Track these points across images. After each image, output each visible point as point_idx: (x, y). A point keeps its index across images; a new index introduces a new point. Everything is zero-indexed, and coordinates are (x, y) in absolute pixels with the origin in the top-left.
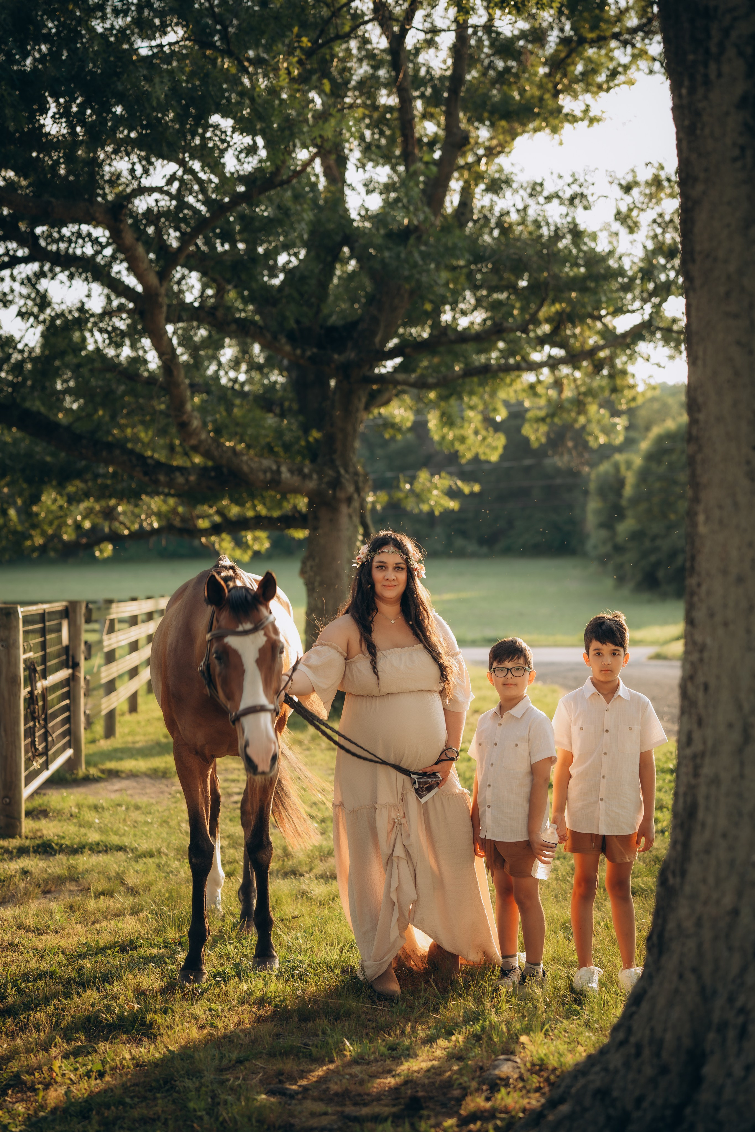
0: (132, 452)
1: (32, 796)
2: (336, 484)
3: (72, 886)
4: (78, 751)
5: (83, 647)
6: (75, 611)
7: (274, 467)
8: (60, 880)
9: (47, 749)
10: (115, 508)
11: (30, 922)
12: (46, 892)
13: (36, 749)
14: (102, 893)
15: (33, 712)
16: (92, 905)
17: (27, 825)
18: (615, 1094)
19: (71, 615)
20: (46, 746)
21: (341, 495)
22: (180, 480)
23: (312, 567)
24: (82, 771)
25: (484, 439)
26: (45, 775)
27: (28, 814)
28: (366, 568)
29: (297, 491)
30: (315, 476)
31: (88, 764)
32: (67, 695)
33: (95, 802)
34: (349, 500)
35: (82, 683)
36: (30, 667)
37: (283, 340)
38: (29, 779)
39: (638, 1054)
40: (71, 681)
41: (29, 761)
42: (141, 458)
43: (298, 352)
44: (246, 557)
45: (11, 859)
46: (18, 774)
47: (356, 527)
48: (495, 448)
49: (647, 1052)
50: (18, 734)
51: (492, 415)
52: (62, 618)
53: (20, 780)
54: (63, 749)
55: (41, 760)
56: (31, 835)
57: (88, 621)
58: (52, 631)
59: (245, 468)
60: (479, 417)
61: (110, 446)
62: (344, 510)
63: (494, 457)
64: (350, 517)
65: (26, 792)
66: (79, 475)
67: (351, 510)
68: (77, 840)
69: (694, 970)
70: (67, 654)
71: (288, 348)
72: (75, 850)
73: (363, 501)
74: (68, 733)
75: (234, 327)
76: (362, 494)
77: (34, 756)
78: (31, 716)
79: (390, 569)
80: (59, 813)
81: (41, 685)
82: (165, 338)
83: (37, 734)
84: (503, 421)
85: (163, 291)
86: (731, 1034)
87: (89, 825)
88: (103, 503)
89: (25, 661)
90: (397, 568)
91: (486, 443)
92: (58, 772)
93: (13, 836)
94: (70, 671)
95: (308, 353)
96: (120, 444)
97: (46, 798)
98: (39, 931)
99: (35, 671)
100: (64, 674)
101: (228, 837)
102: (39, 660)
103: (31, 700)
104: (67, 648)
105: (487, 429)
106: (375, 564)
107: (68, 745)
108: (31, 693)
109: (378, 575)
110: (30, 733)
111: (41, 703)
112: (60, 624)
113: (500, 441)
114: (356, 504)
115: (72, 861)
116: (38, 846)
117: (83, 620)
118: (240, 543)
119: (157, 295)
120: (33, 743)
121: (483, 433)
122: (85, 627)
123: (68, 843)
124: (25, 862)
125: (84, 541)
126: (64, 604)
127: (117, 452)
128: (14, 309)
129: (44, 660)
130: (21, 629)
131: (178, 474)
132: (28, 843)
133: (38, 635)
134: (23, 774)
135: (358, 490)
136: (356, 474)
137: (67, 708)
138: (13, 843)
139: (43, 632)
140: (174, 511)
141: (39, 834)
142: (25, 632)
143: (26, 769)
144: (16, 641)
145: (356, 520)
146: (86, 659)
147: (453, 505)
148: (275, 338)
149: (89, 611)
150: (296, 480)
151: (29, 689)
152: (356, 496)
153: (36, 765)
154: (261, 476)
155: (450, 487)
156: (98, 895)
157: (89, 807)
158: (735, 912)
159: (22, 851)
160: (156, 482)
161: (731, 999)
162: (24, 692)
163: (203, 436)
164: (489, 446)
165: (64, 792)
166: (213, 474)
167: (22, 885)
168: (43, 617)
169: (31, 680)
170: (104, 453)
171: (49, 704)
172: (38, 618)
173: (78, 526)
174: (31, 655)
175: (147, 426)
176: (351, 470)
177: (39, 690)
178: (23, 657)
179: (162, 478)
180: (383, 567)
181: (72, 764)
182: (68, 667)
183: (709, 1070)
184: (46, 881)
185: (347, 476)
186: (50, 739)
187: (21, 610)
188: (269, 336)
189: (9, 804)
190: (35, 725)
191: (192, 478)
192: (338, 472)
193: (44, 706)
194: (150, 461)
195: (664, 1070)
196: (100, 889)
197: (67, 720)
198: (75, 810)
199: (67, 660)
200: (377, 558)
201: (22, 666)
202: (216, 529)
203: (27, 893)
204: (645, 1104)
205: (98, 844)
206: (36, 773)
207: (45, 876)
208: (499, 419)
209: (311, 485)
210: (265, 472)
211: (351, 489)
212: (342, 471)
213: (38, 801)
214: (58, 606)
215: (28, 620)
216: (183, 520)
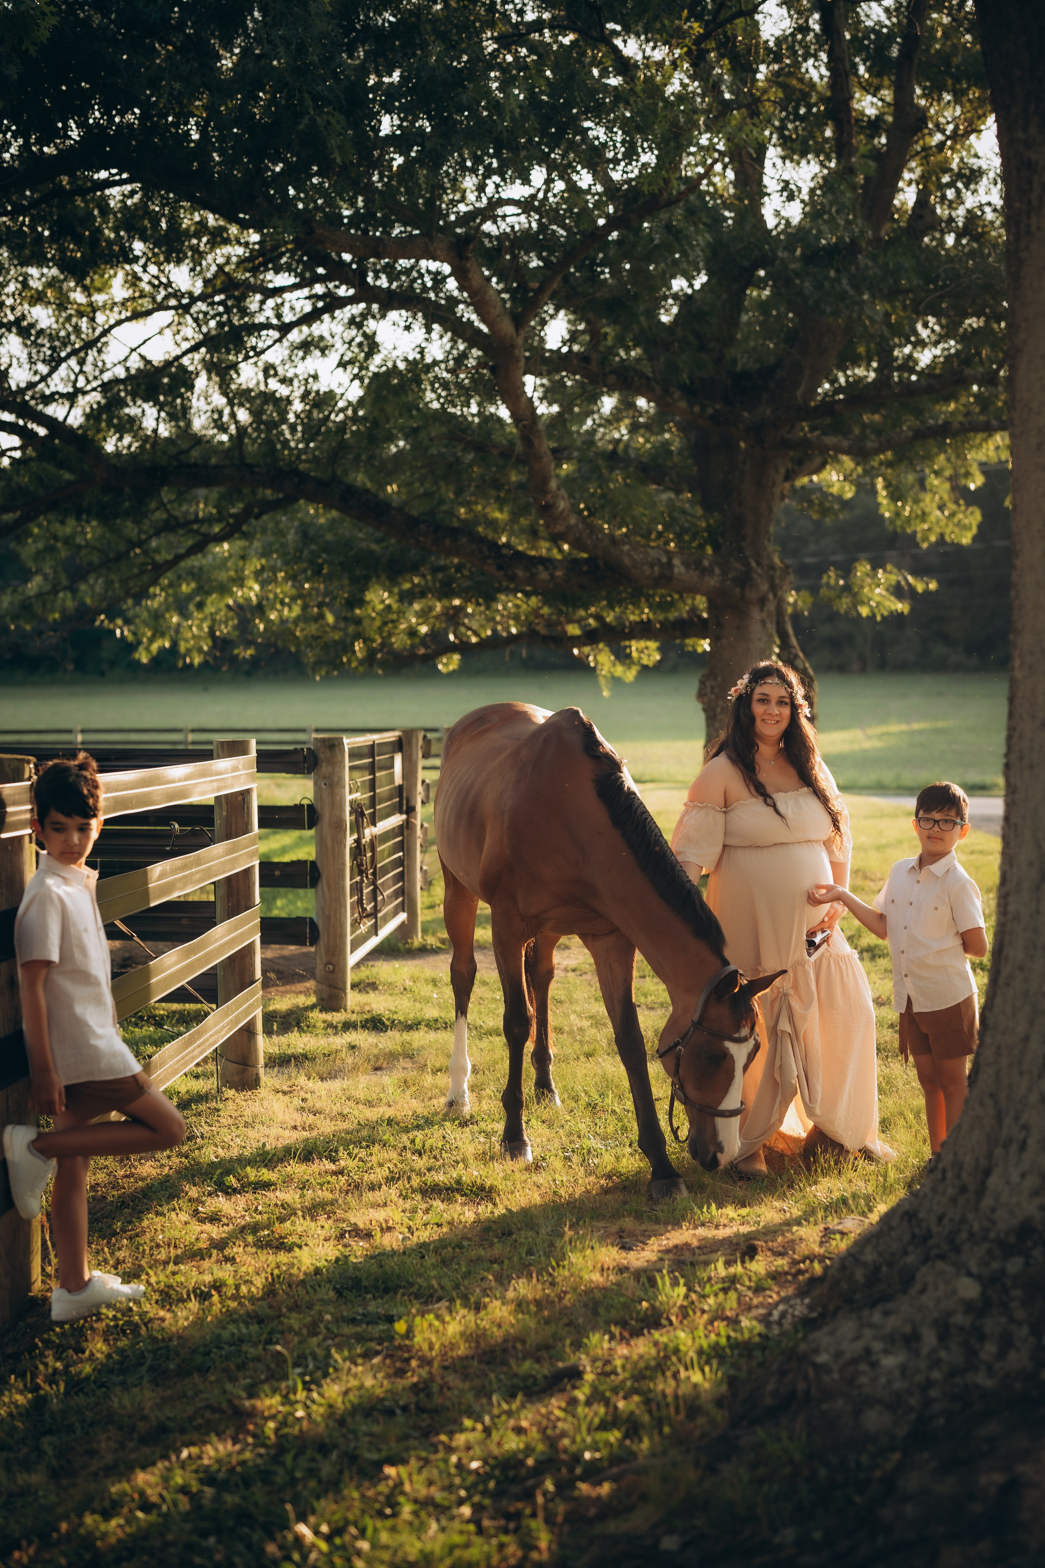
0: (482, 540)
1: (358, 965)
2: (745, 580)
3: (408, 1064)
4: (412, 916)
5: (420, 788)
6: (410, 744)
7: (664, 560)
8: (392, 1057)
9: (376, 911)
10: (461, 609)
11: (361, 1094)
12: (377, 1069)
13: (364, 910)
14: (440, 1070)
15: (360, 865)
16: (428, 1080)
17: (353, 998)
18: (921, 1215)
19: (405, 747)
20: (375, 906)
21: (752, 595)
22: (544, 575)
23: (712, 688)
24: (418, 940)
25: (953, 515)
26: (373, 942)
27: (354, 986)
28: (745, 700)
29: (694, 590)
30: (717, 571)
31: (425, 931)
32: (400, 846)
33: (434, 975)
34: (762, 602)
35: (419, 832)
36: (357, 810)
37: (677, 394)
38: (356, 945)
39: (944, 1178)
40: (405, 829)
41: (355, 924)
42: (494, 545)
43: (697, 409)
44: (630, 675)
45: (336, 1034)
46: (343, 936)
47: (770, 636)
48: (967, 528)
49: (949, 1175)
50: (343, 888)
51: (963, 482)
52: (394, 752)
53: (345, 943)
54: (395, 913)
55: (370, 923)
56: (357, 1009)
57: (426, 756)
58: (382, 768)
59: (627, 560)
60: (947, 486)
61: (454, 533)
62: (756, 615)
63: (966, 539)
64: (763, 623)
65: (352, 959)
66: (414, 569)
67: (764, 615)
68: (411, 1016)
69: (992, 1096)
70: (401, 796)
71: (683, 404)
72: (410, 1027)
73: (781, 603)
74: (401, 892)
75: (612, 379)
76: (780, 593)
77: (361, 918)
78: (359, 869)
79: (773, 702)
80: (390, 985)
81: (369, 832)
82: (523, 399)
83: (365, 891)
84: (978, 490)
85: (520, 341)
86: (1014, 1148)
87: (427, 1000)
88: (446, 602)
89: (351, 802)
90: (781, 702)
91: (956, 520)
92: (387, 940)
93: (336, 1009)
94: (404, 817)
95: (710, 411)
96: (467, 529)
97: (374, 970)
98: (369, 1104)
99: (362, 814)
100: (396, 820)
101: (591, 1017)
102: (367, 802)
103: (358, 850)
104: (400, 787)
105: (956, 503)
106: (756, 696)
107: (401, 908)
108: (358, 841)
109: (758, 709)
110: (357, 889)
111: (369, 855)
112: (392, 758)
113: (974, 518)
114: (771, 607)
115: (407, 1036)
116: (367, 1021)
117: (420, 754)
118: (622, 656)
119: (513, 346)
120: (360, 901)
121: (952, 506)
122: (422, 763)
123: (402, 1018)
124: (352, 1037)
125: (422, 651)
126: (397, 733)
127: (464, 540)
128: (334, 358)
129: (373, 802)
130: (347, 764)
131: (541, 568)
132: (354, 1017)
133: (366, 773)
134: (349, 938)
135: (773, 588)
136: (772, 567)
137: (400, 862)
138: (337, 1017)
139: (372, 768)
140: (536, 612)
141: (367, 1008)
142: (352, 768)
143: (352, 933)
144: (341, 779)
145: (771, 627)
146: (423, 803)
147: (901, 607)
148: (666, 392)
149: (427, 742)
150: (692, 576)
151: (355, 836)
152: (771, 596)
153: (363, 928)
154: (647, 571)
155: (899, 582)
156: (436, 1071)
157: (426, 981)
158: (1026, 1039)
159: (348, 1026)
160: (512, 578)
161: (1017, 1118)
162: (350, 840)
163: (573, 520)
164: (958, 524)
165: (397, 964)
166: (585, 568)
167: (350, 1060)
168: (372, 750)
169: (358, 827)
170: (447, 542)
171: (378, 856)
172: (366, 751)
173: (412, 633)
174: (357, 795)
175: (501, 503)
176: (766, 562)
177: (366, 840)
178: (349, 798)
179: (520, 573)
180: (765, 700)
181: (405, 930)
182: (401, 812)
183: (993, 1181)
184: (377, 1057)
185: (759, 571)
186: (380, 898)
187: (349, 742)
188: (658, 389)
189: (333, 972)
190: (362, 881)
191: (559, 573)
192: (748, 565)
193: (373, 858)
194: (505, 551)
195: (963, 1189)
196: (438, 1065)
197: (401, 877)
198: (409, 983)
199: (400, 803)
200: (759, 690)
201: (348, 809)
202: (590, 637)
203: (355, 1068)
204: (945, 1221)
205: (436, 1021)
206: (363, 939)
207: (376, 1051)
208: (972, 487)
209: (712, 582)
210: (652, 565)
211: (765, 587)
212: (753, 564)
213: (364, 973)
214: (390, 737)
215: (355, 754)
216: (549, 624)
